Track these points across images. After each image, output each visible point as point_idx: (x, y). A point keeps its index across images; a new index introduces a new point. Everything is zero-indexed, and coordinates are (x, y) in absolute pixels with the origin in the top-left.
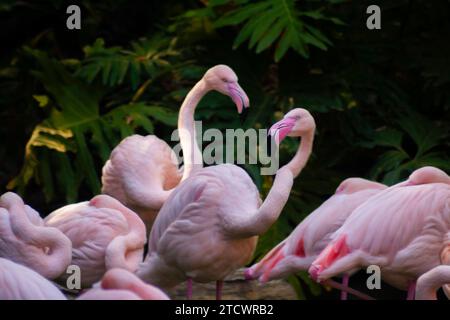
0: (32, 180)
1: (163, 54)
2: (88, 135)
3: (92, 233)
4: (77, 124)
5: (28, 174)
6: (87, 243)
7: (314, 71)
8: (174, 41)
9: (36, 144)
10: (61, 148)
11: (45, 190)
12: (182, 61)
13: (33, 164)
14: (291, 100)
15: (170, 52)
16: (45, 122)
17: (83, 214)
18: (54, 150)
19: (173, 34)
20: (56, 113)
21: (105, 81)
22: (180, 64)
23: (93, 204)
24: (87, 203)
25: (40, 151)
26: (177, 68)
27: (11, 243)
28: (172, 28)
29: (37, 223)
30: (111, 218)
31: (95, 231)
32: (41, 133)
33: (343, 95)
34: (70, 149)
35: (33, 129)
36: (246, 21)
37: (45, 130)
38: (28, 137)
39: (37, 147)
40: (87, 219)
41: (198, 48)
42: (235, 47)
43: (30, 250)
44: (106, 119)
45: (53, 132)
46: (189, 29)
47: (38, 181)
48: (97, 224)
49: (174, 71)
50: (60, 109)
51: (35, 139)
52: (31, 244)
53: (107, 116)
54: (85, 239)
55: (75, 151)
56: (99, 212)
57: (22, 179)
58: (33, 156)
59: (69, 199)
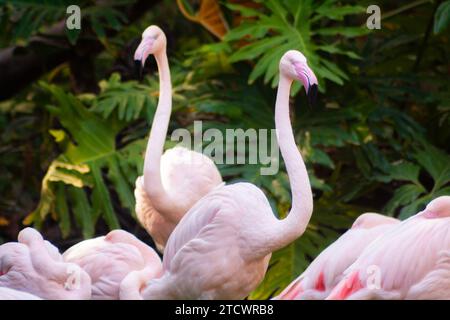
0: (49, 216)
1: (179, 88)
2: (105, 170)
3: (107, 269)
4: (93, 159)
5: (45, 209)
6: (102, 278)
7: (330, 105)
8: (190, 75)
9: (52, 179)
10: (78, 183)
11: (61, 225)
12: (198, 95)
13: (50, 199)
14: (307, 134)
15: (186, 86)
16: (62, 156)
17: (99, 250)
18: (70, 186)
19: (189, 69)
20: (72, 148)
21: (121, 116)
22: (195, 99)
23: (109, 239)
24: (103, 237)
25: (56, 186)
26: (193, 103)
27: (32, 278)
28: (188, 63)
29: (57, 259)
30: (126, 253)
31: (110, 266)
32: (58, 168)
33: (360, 129)
34: (87, 184)
35: (50, 164)
36: (262, 56)
37: (62, 165)
38: (45, 173)
39: (54, 183)
40: (102, 255)
41: (214, 82)
42: (251, 82)
43: (51, 286)
44: (122, 154)
45: (69, 167)
46: (204, 64)
47: (55, 217)
48: (113, 260)
49: (189, 106)
50: (76, 144)
51: (51, 175)
52: (51, 279)
53: (124, 150)
54: (101, 275)
55: (91, 186)
56: (115, 247)
57: (39, 214)
58: (50, 191)
59: (85, 234)
